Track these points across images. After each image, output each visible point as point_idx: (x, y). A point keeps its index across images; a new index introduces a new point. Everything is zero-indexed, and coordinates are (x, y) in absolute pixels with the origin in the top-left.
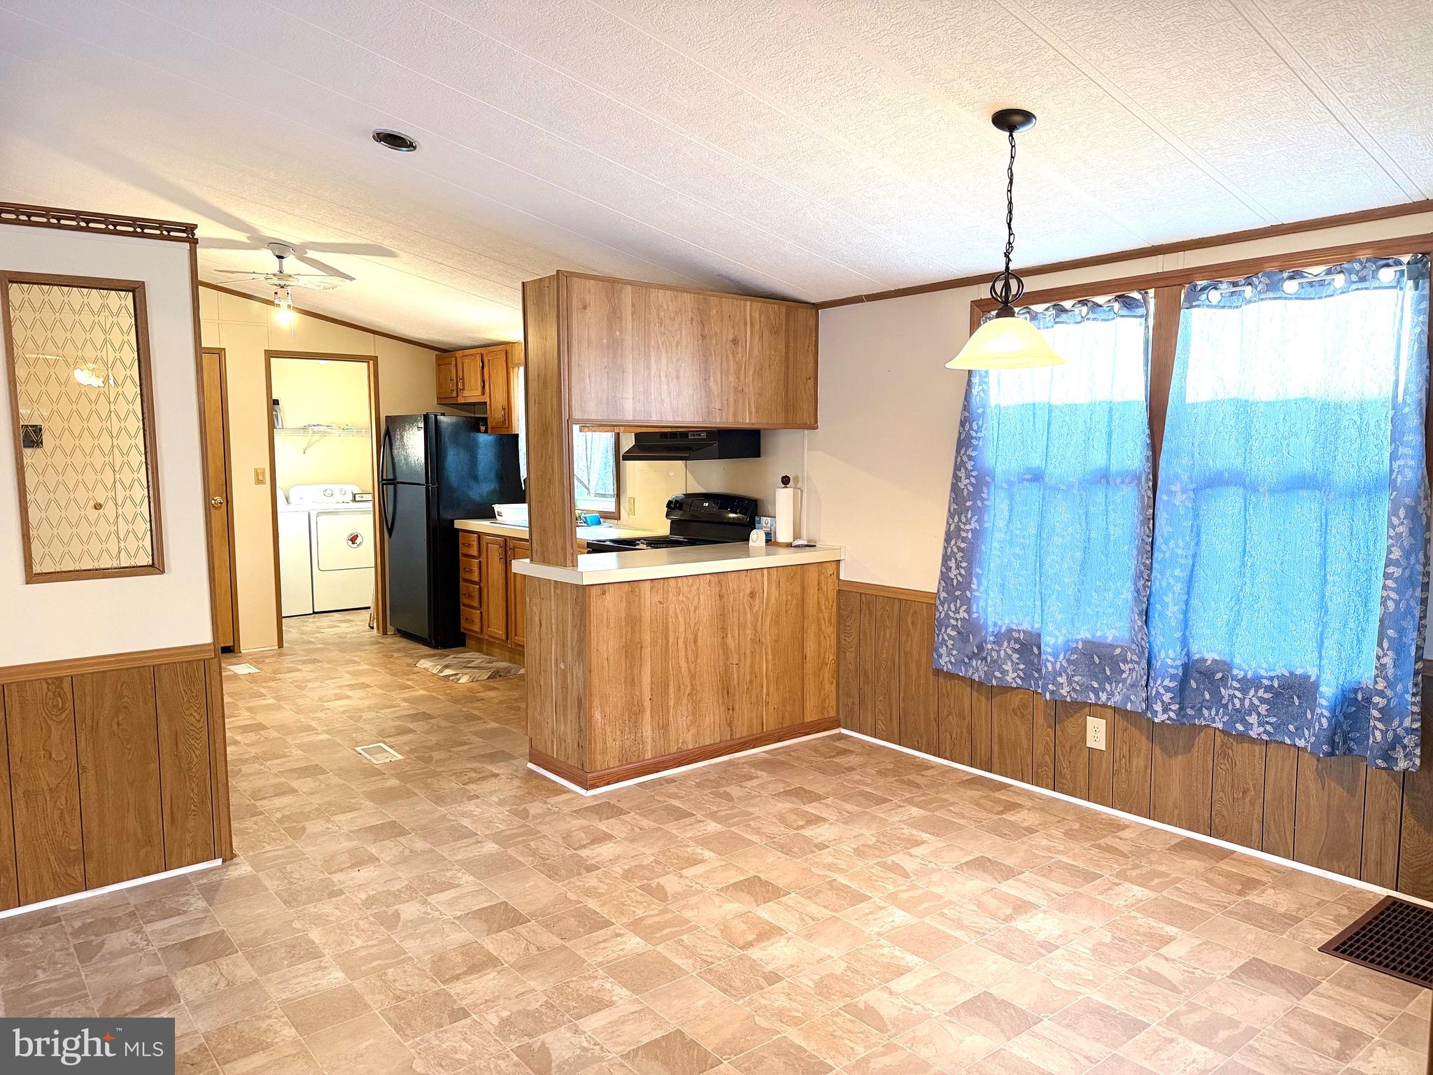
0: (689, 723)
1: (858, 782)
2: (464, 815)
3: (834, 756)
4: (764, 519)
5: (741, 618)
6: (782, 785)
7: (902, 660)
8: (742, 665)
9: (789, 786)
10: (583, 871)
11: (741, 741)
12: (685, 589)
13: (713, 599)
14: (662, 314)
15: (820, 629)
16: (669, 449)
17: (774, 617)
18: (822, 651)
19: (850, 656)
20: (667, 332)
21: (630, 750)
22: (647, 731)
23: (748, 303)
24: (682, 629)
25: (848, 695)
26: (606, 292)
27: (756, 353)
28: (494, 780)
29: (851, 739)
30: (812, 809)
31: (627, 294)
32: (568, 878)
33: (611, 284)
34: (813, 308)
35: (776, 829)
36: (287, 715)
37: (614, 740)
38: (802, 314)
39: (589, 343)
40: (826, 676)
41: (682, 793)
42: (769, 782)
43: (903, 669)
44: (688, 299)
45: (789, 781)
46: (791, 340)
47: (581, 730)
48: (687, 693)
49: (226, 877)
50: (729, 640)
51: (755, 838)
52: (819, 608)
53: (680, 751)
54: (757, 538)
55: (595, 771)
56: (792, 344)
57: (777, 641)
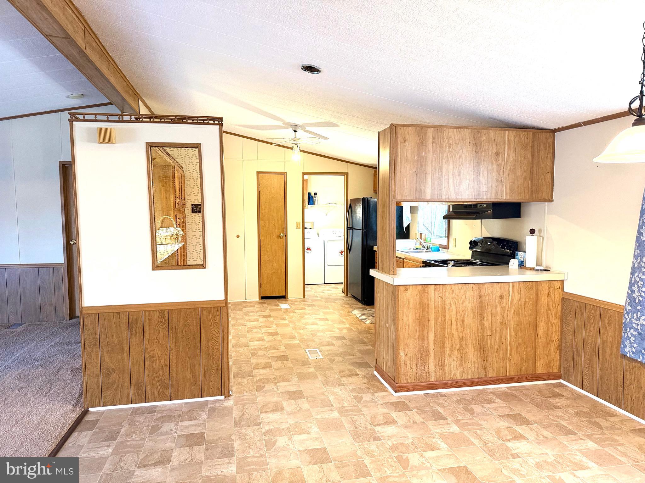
0: (458, 365)
1: (559, 417)
2: (333, 393)
3: (550, 397)
4: (520, 253)
5: (494, 310)
6: (508, 410)
7: (601, 346)
8: (493, 337)
9: (512, 411)
10: (372, 439)
11: (492, 379)
12: (457, 291)
13: (475, 298)
14: (451, 141)
15: (549, 320)
16: (468, 213)
17: (516, 310)
18: (550, 333)
19: (569, 338)
20: (453, 151)
21: (421, 375)
22: (432, 366)
23: (507, 132)
24: (454, 313)
25: (566, 361)
26: (418, 132)
27: (511, 159)
28: (355, 377)
29: (566, 388)
30: (520, 429)
31: (430, 133)
32: (363, 441)
33: (421, 129)
34: (551, 132)
35: (491, 438)
36: (288, 330)
37: (412, 368)
38: (543, 136)
39: (407, 160)
40: (552, 348)
41: (446, 404)
42: (501, 407)
43: (601, 351)
44: (468, 133)
45: (513, 408)
46: (536, 151)
47: (394, 361)
48: (457, 348)
49: (221, 405)
50: (485, 321)
51: (475, 441)
52: (548, 308)
53: (452, 379)
54: (514, 263)
55: (400, 383)
56: (536, 154)
57: (518, 325)
